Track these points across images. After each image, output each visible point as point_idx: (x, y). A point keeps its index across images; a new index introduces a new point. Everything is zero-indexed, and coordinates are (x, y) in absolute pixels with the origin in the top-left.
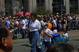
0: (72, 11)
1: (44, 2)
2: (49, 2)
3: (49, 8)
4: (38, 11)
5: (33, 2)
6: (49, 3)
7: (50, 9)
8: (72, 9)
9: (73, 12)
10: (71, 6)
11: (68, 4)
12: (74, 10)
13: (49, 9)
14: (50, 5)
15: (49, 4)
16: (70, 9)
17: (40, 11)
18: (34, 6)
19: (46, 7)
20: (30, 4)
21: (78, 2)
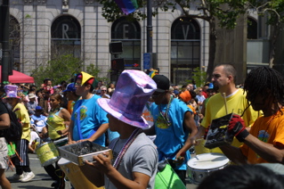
0: (180, 72)
1: (80, 37)
2: (97, 36)
3: (97, 59)
4: (55, 69)
5: (39, 35)
6: (97, 39)
7: (100, 63)
8: (181, 66)
9: (183, 77)
10: (175, 56)
11: (168, 49)
12: (185, 72)
13: (97, 62)
14: (100, 49)
15: (97, 46)
16: (173, 66)
17: (66, 68)
18: (39, 48)
19: (87, 56)
20: (26, 42)
21: (199, 42)
